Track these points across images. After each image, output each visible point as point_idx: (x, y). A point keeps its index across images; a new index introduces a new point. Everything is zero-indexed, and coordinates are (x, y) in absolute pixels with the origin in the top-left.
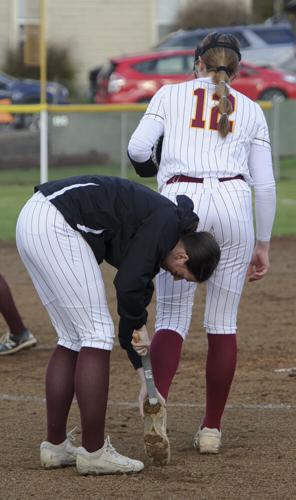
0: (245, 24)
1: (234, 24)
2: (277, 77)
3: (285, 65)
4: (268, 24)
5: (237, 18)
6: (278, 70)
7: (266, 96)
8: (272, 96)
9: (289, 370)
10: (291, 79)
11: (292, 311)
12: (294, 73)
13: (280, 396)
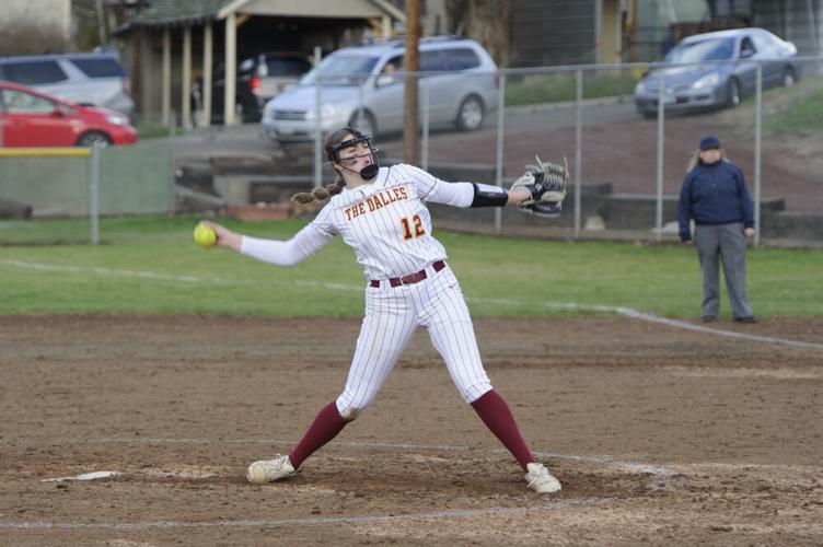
0: (61, 52)
1: (47, 52)
2: (99, 117)
3: (109, 104)
4: (97, 53)
5: (53, 44)
6: (101, 110)
7: (85, 141)
8: (93, 141)
9: (60, 480)
10: (116, 120)
11: (80, 407)
12: (122, 112)
13: (41, 512)
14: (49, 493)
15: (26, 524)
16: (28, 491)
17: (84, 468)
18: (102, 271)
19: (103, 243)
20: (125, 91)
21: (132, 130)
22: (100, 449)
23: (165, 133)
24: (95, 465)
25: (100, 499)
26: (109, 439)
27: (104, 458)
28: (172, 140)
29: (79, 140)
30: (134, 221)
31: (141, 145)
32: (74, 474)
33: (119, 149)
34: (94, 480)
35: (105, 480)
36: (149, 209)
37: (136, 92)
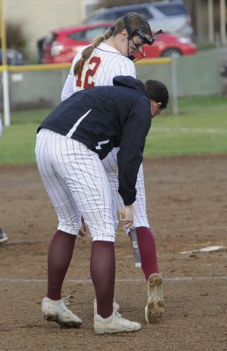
0: (149, 2)
2: (174, 39)
3: (179, 31)
6: (174, 34)
7: (166, 53)
8: (171, 53)
9: (190, 252)
10: (184, 40)
11: (191, 209)
12: (186, 36)
13: (185, 271)
14: (187, 260)
15: (177, 278)
16: (174, 259)
17: (203, 245)
18: (184, 130)
19: (181, 114)
20: (188, 24)
21: (193, 46)
22: (210, 233)
23: (213, 46)
24: (209, 243)
25: (217, 263)
26: (213, 228)
27: (213, 238)
28: (219, 50)
29: (163, 54)
30: (197, 100)
31: (200, 55)
32: (198, 248)
33: (187, 58)
34: (211, 252)
35: (217, 251)
36: (206, 92)
37: (193, 24)
